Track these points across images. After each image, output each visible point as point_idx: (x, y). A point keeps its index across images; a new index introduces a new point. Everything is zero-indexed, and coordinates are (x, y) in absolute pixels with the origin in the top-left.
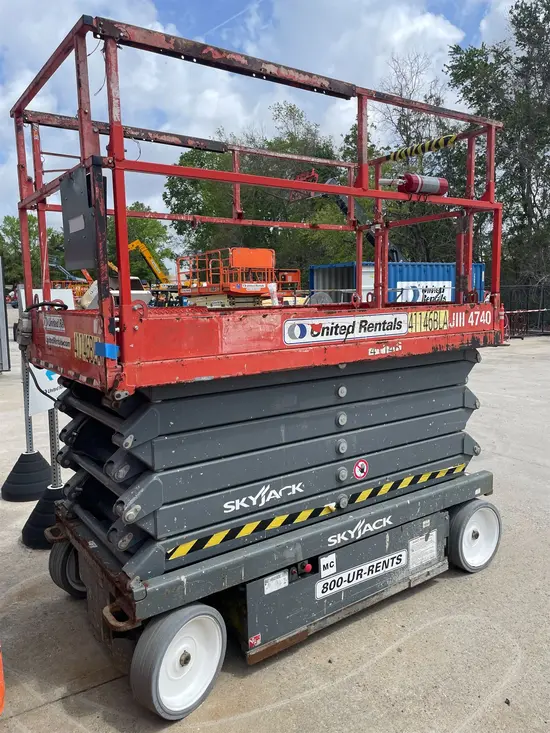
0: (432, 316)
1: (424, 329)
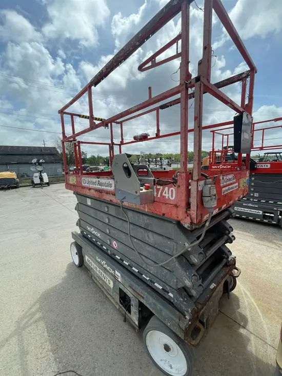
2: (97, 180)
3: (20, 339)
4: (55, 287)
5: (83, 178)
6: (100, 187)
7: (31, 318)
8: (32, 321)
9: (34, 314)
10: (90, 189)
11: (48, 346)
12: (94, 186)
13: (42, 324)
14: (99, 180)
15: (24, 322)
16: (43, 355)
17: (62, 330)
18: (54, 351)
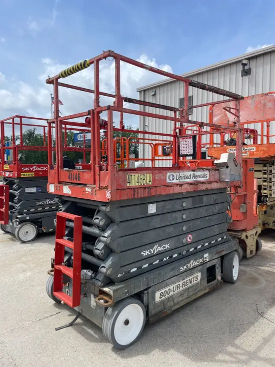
2: (192, 173)
3: (258, 350)
4: (184, 353)
5: (168, 174)
6: (195, 179)
7: (236, 353)
8: (239, 351)
9: (230, 354)
10: (181, 185)
11: (252, 329)
12: (188, 180)
13: (237, 342)
14: (195, 173)
15: (244, 357)
16: (259, 329)
17: (235, 325)
18: (253, 324)
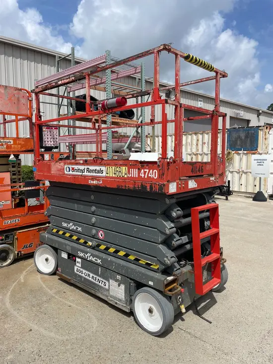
0: (118, 169)
1: (114, 175)
